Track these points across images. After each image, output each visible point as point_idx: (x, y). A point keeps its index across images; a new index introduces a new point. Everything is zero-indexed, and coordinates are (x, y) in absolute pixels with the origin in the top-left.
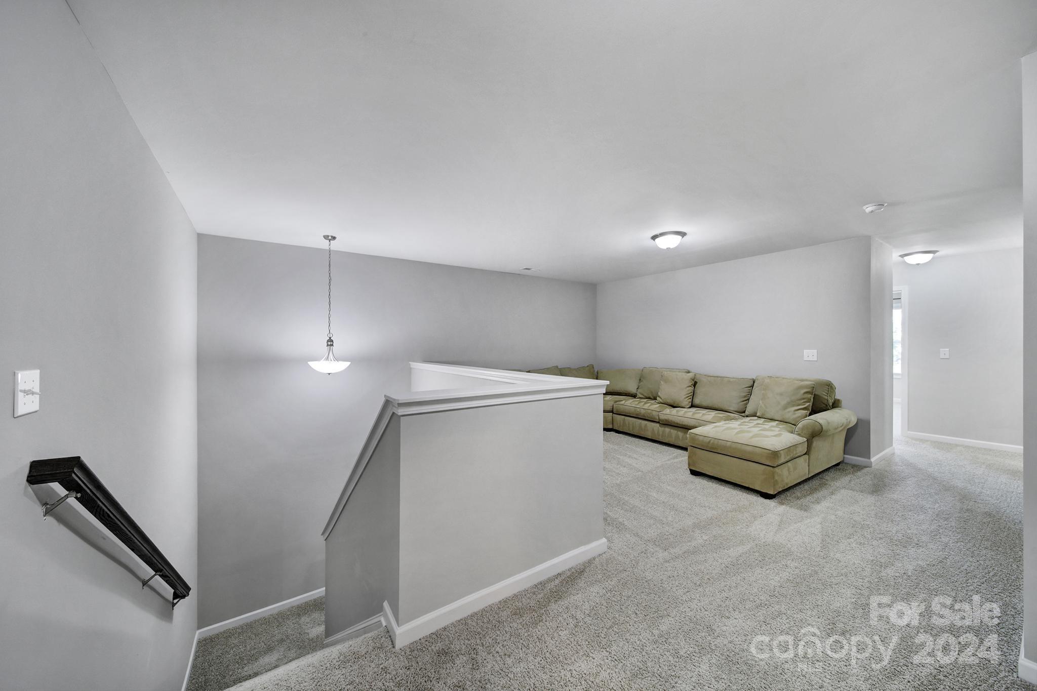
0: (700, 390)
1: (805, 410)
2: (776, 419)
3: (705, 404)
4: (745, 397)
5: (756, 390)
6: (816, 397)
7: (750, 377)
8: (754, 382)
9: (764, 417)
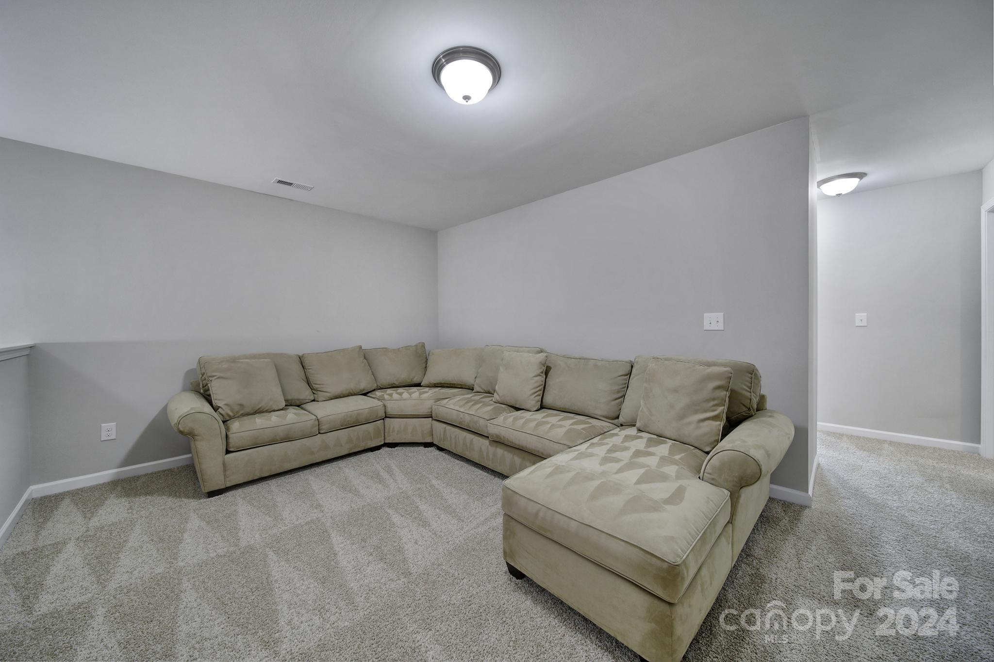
0: (554, 380)
1: (717, 421)
2: (668, 435)
3: (559, 404)
4: (618, 392)
5: (634, 382)
6: (734, 396)
7: (627, 360)
8: (632, 367)
9: (648, 429)
